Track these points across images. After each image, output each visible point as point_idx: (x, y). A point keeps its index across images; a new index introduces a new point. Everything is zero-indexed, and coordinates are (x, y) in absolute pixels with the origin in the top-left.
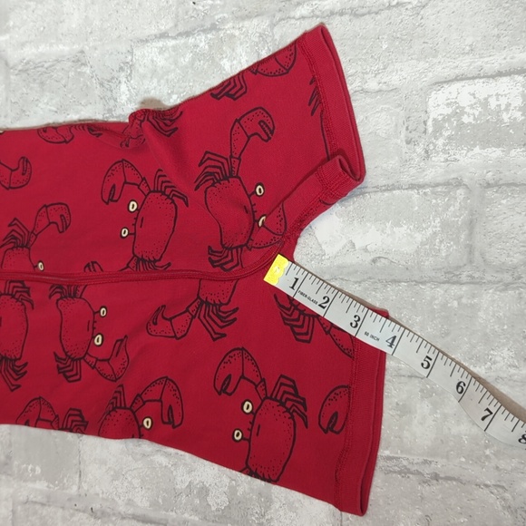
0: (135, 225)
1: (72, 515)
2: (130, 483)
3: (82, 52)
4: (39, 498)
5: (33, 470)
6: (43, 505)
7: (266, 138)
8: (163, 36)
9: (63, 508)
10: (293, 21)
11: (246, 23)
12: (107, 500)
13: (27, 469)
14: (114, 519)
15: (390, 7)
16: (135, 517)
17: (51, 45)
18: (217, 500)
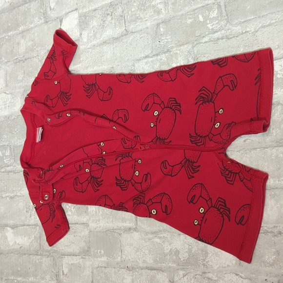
1: (119, 271)
2: (144, 252)
3: (113, 68)
4: (103, 265)
5: (100, 252)
6: (105, 267)
7: (232, 89)
8: (147, 57)
10: (202, 44)
11: (182, 47)
12: (134, 262)
13: (97, 252)
14: (138, 270)
15: (242, 33)
16: (147, 268)
17: (99, 66)
18: (183, 256)
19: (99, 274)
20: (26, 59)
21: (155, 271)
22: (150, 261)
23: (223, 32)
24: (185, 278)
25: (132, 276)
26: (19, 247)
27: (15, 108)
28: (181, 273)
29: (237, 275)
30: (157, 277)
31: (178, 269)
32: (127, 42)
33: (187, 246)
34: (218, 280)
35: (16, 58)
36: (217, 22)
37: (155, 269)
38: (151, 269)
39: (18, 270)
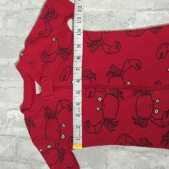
3: (112, 12)
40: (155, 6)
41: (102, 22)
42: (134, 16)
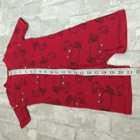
0: (70, 55)
1: (51, 123)
2: (64, 117)
3: (58, 18)
4: (43, 119)
5: (42, 113)
6: (44, 121)
7: (106, 33)
8: (76, 15)
9: (49, 122)
10: (106, 13)
12: (59, 120)
13: (41, 112)
14: (60, 125)
15: (128, 10)
16: (65, 124)
18: (83, 121)
19: (41, 123)
20: (14, 8)
21: (69, 127)
22: (66, 121)
23: (118, 7)
24: (83, 133)
25: (57, 127)
26: (3, 103)
27: (6, 33)
28: (81, 130)
29: (109, 135)
30: (69, 130)
31: (80, 128)
32: (67, 6)
33: (86, 117)
34: (99, 136)
35: (9, 6)
36: (115, 1)
37: (68, 126)
38: (67, 125)
39: (2, 115)
40: (79, 13)
41: (53, 25)
42: (69, 20)
